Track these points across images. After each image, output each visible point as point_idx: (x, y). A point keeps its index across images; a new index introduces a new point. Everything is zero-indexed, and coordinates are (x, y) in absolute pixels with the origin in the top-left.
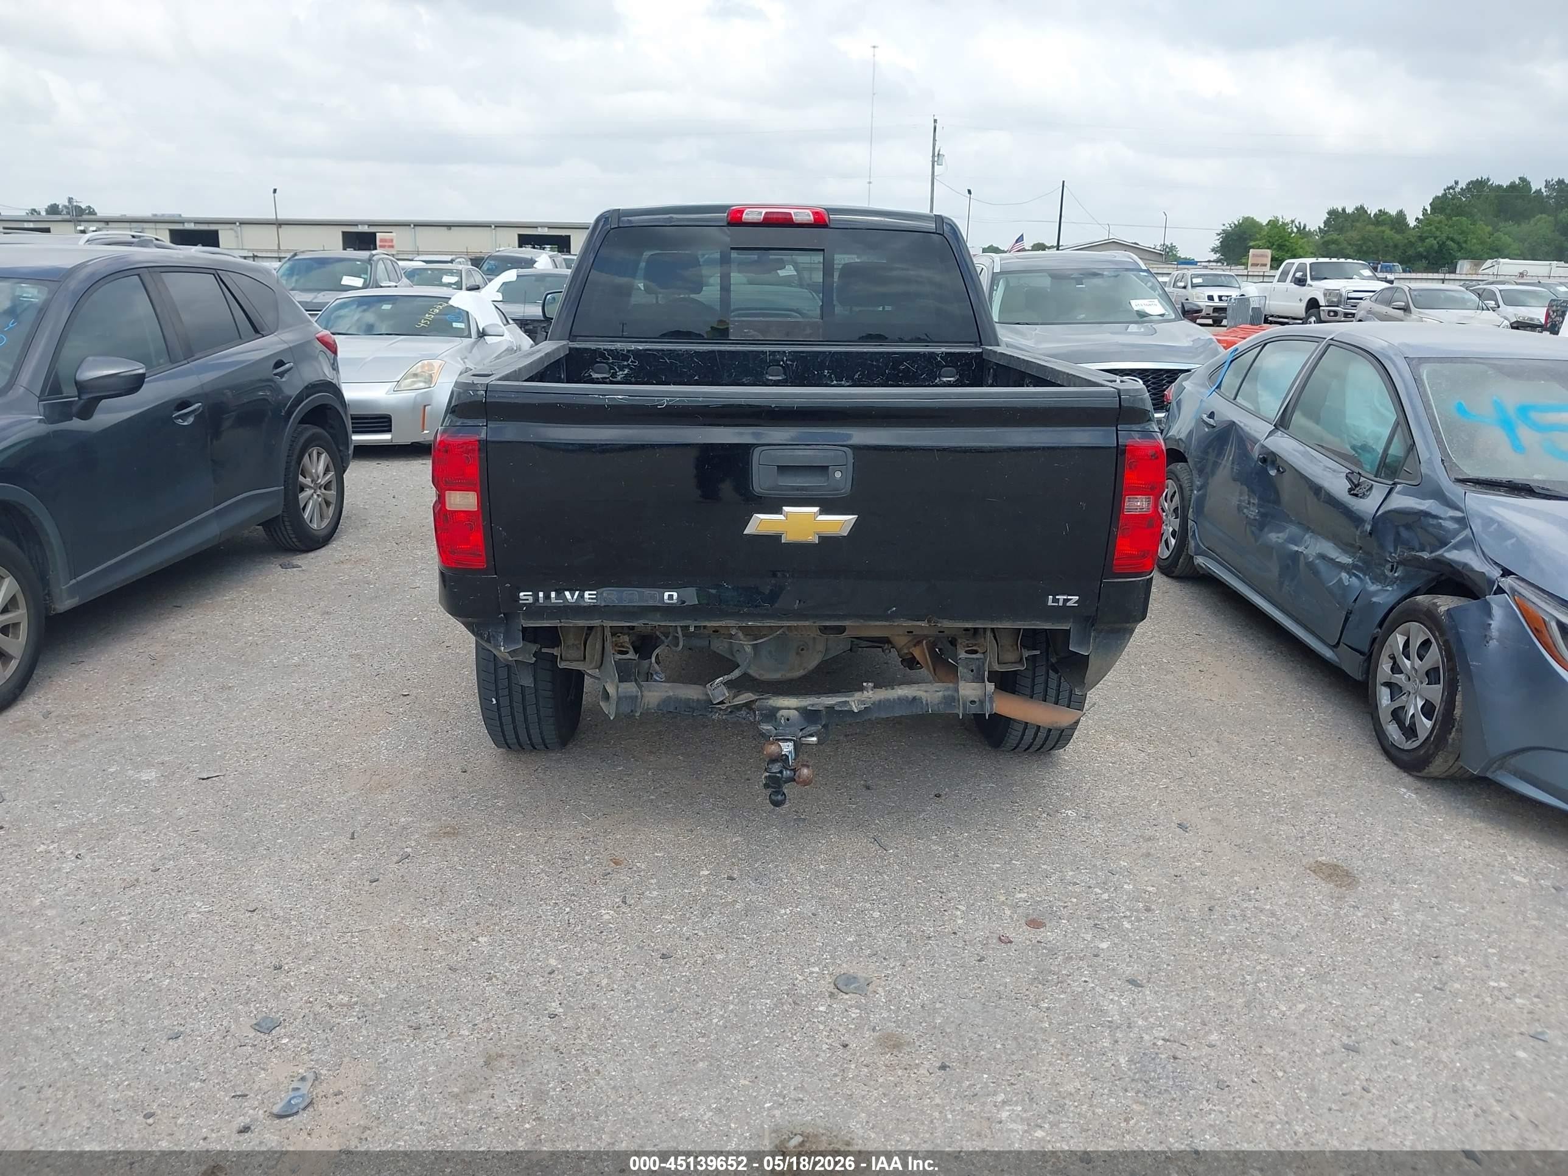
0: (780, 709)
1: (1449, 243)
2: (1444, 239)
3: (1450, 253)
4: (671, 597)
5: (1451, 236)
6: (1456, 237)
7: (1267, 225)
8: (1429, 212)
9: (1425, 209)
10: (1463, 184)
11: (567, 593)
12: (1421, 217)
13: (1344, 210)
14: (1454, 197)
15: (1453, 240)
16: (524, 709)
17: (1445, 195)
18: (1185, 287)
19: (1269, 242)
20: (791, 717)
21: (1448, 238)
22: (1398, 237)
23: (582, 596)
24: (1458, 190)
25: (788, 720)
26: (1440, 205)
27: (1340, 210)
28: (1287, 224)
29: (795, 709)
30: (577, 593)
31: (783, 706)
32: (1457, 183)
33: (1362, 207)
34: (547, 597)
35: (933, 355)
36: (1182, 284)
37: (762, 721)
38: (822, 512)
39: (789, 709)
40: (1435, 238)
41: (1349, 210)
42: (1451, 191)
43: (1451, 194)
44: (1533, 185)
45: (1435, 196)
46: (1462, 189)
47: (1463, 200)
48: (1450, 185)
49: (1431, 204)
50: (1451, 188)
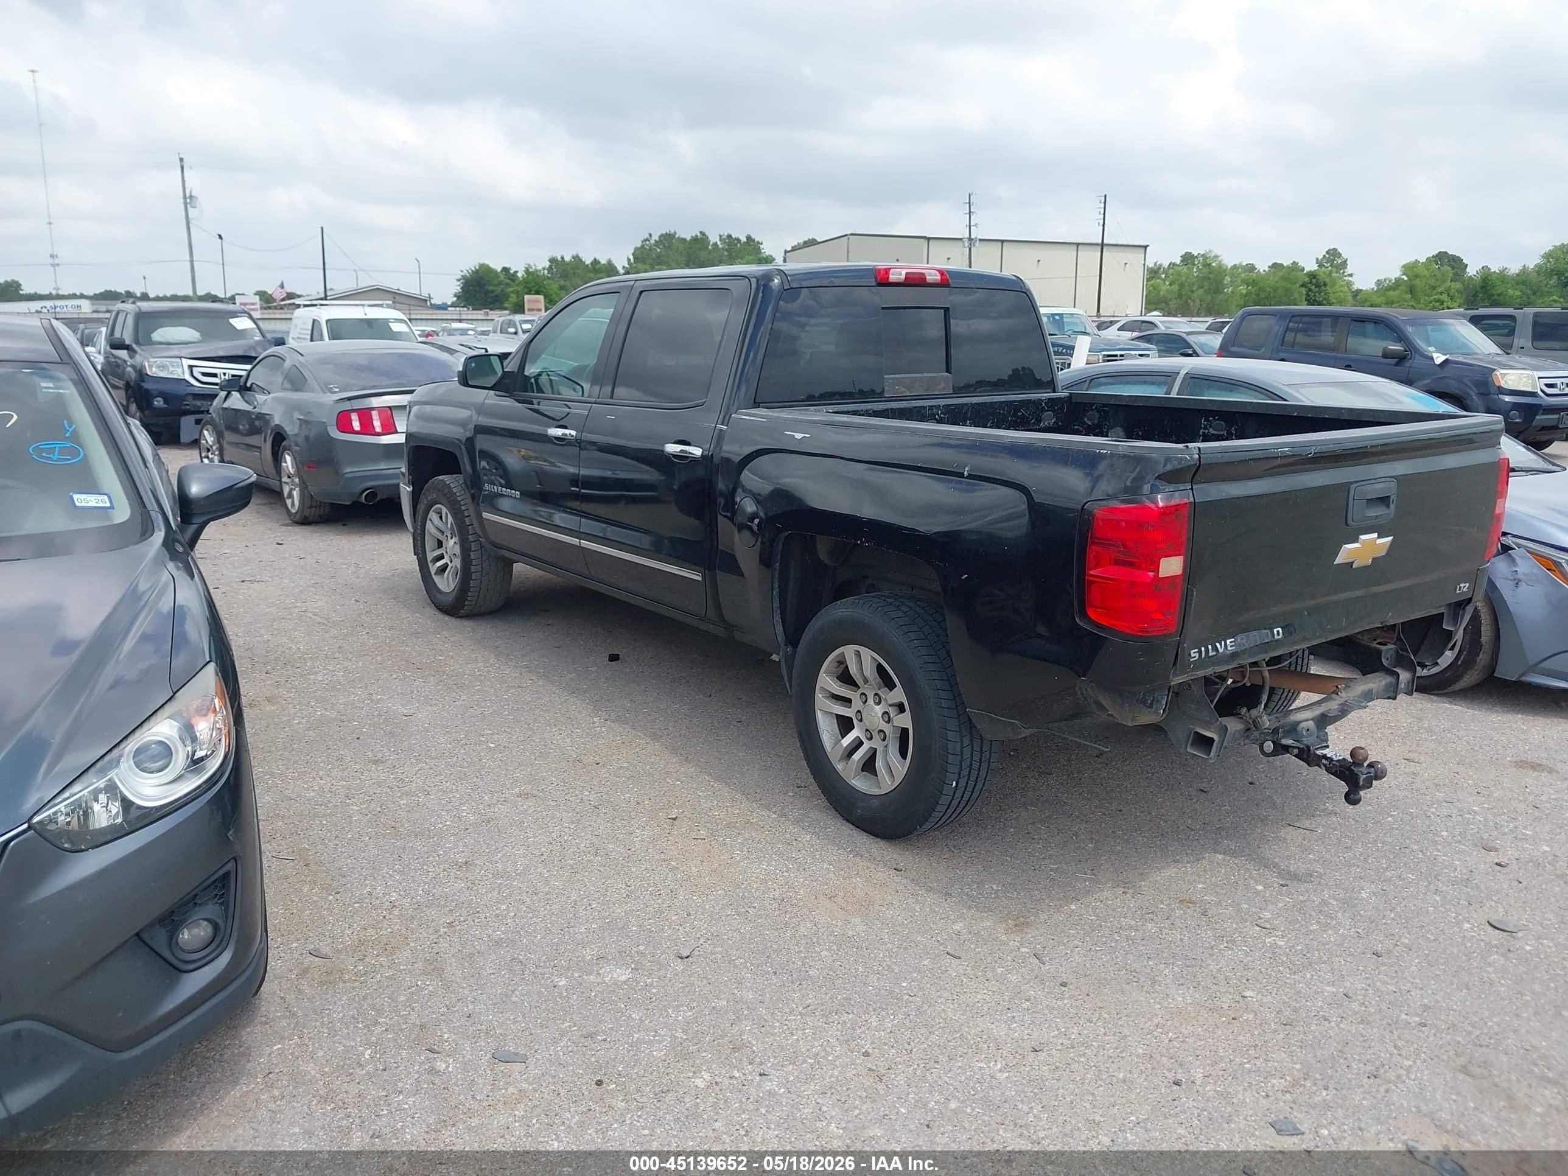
0: (1300, 722)
4: (1278, 633)
7: (502, 271)
8: (632, 261)
9: (629, 260)
10: (656, 237)
11: (1218, 645)
12: (627, 266)
13: (563, 258)
14: (651, 249)
17: (643, 246)
18: (516, 333)
19: (527, 288)
20: (1309, 727)
23: (1226, 646)
24: (652, 241)
25: (1308, 730)
26: (642, 255)
27: (559, 258)
28: (540, 271)
29: (1311, 720)
31: (1303, 719)
32: (650, 235)
33: (577, 256)
34: (1207, 651)
35: (1040, 401)
36: (512, 330)
38: (1379, 537)
39: (1307, 720)
41: (567, 259)
42: (648, 242)
43: (647, 245)
44: (710, 238)
45: (634, 247)
46: (656, 241)
47: (659, 250)
48: (645, 238)
49: (633, 254)
50: (647, 240)
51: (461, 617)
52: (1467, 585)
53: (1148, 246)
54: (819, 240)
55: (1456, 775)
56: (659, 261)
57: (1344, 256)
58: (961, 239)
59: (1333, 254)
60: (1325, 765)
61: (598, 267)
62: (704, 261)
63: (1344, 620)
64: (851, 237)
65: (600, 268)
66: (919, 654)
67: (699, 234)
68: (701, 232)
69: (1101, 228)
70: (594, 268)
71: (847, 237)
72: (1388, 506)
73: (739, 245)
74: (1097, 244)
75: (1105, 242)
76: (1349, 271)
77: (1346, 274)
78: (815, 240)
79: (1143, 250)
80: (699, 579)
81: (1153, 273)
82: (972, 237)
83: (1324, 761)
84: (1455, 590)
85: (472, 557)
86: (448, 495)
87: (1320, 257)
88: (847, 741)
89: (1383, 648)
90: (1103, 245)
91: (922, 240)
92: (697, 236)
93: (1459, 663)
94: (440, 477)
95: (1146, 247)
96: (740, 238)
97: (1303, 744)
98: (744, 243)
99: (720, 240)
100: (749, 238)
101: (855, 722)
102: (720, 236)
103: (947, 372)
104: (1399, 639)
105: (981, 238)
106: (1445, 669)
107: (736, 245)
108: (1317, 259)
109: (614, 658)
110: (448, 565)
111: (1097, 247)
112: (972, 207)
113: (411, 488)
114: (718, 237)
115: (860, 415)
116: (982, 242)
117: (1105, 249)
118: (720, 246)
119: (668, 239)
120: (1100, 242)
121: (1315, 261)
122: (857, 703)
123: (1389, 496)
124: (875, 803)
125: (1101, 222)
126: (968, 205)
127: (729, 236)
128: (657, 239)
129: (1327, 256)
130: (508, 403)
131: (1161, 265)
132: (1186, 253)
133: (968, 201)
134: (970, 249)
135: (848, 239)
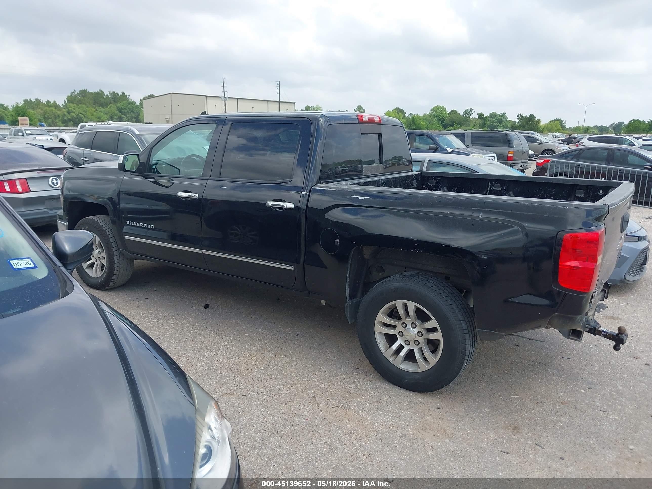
1: (80, 115)
2: (78, 113)
3: (81, 119)
5: (80, 112)
6: (83, 113)
9: (65, 101)
10: (77, 92)
12: (64, 104)
13: (30, 100)
14: (76, 97)
15: (81, 114)
17: (71, 95)
21: (79, 113)
22: (59, 112)
24: (76, 93)
26: (71, 99)
32: (75, 91)
40: (74, 113)
41: (33, 100)
42: (74, 94)
43: (74, 95)
44: (105, 93)
45: (67, 96)
46: (78, 93)
47: (79, 97)
48: (72, 92)
49: (67, 99)
50: (73, 93)
51: (105, 290)
53: (295, 103)
54: (156, 96)
56: (80, 102)
57: (364, 108)
58: (220, 97)
59: (361, 107)
60: (603, 335)
61: (50, 104)
62: (102, 103)
64: (172, 94)
65: (51, 105)
66: (448, 304)
67: (99, 91)
68: (100, 90)
69: (278, 95)
70: (48, 105)
71: (170, 95)
73: (118, 96)
74: (277, 102)
75: (280, 101)
78: (153, 95)
79: (293, 104)
80: (292, 269)
82: (225, 96)
83: (603, 333)
85: (115, 259)
86: (97, 227)
87: (356, 109)
88: (395, 346)
90: (279, 102)
91: (204, 97)
92: (98, 91)
94: (89, 217)
95: (294, 103)
96: (118, 93)
97: (591, 326)
98: (121, 95)
99: (109, 94)
100: (123, 93)
101: (398, 337)
102: (109, 92)
103: (381, 163)
105: (229, 97)
107: (117, 96)
109: (207, 306)
110: (95, 263)
112: (224, 84)
113: (67, 224)
114: (108, 93)
115: (360, 185)
116: (229, 99)
117: (280, 103)
118: (110, 96)
119: (84, 93)
120: (278, 100)
121: (354, 110)
122: (400, 328)
124: (417, 376)
125: (278, 92)
126: (223, 83)
127: (114, 92)
128: (78, 92)
130: (141, 179)
132: (307, 106)
133: (222, 81)
134: (225, 101)
135: (171, 95)
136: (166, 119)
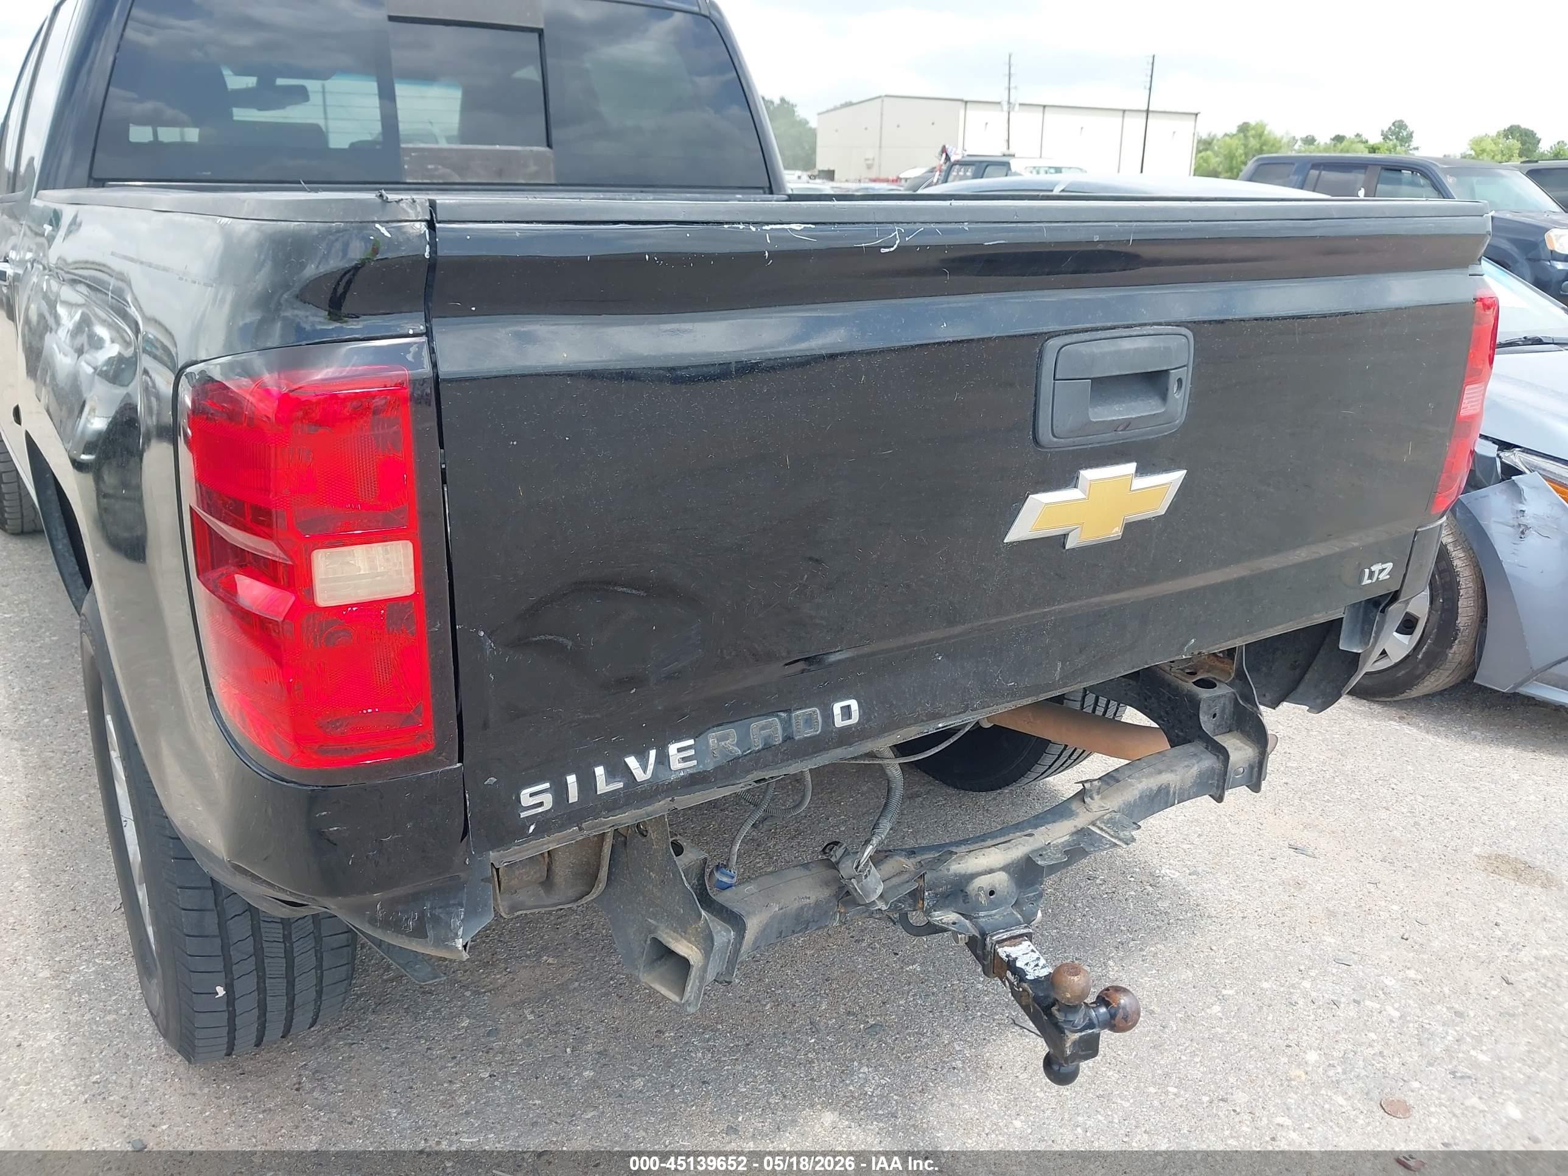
0: (972, 877)
4: (847, 712)
11: (632, 762)
16: (291, 984)
20: (999, 888)
23: (663, 759)
25: (992, 893)
29: (1003, 869)
30: (653, 753)
31: (980, 869)
34: (587, 783)
37: (935, 908)
38: (1141, 471)
39: (991, 871)
52: (1389, 566)
55: (1372, 888)
57: (1411, 128)
58: (999, 103)
59: (1400, 125)
60: (1010, 982)
63: (1060, 664)
69: (1148, 92)
71: (880, 100)
72: (1164, 396)
74: (1143, 111)
75: (1151, 109)
76: (1414, 144)
77: (1411, 147)
79: (1193, 117)
81: (1205, 145)
82: (1013, 100)
83: (1009, 972)
84: (1361, 580)
87: (1386, 129)
89: (1204, 694)
90: (1148, 112)
91: (959, 103)
93: (1420, 656)
95: (1196, 115)
97: (976, 925)
98: (778, 105)
100: (783, 100)
103: (545, 145)
104: (1240, 675)
105: (1021, 102)
106: (1396, 665)
108: (1382, 131)
111: (1141, 114)
116: (1022, 107)
117: (1150, 115)
120: (1146, 109)
121: (1380, 133)
123: (1167, 371)
129: (1393, 128)
131: (1215, 136)
132: (1243, 122)
134: (1009, 113)
135: (883, 101)
136: (867, 160)
